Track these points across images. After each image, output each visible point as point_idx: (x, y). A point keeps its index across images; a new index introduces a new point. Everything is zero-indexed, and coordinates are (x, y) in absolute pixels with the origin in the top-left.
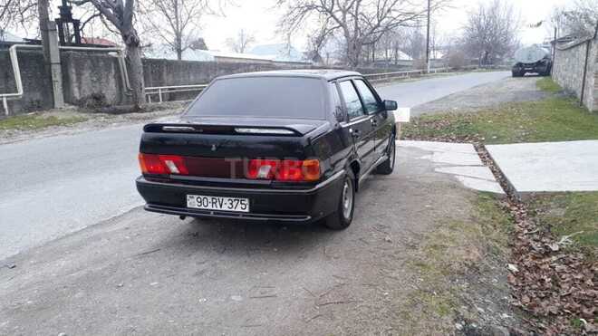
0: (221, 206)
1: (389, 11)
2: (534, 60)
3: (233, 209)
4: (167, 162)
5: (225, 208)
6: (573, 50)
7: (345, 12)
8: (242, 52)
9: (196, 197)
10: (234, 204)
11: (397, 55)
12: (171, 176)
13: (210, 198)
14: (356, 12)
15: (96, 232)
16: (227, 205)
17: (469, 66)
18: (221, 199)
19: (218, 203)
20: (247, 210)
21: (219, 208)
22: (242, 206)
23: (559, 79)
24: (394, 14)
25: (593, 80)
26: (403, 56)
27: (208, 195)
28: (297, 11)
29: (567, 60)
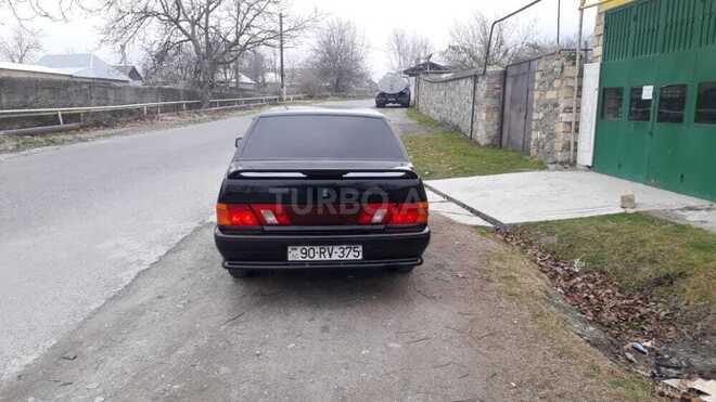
0: (330, 255)
1: (248, 26)
2: (397, 91)
3: (345, 258)
4: (262, 212)
5: (335, 257)
6: (451, 84)
7: (194, 23)
8: (20, 62)
9: (299, 248)
10: (346, 252)
11: (237, 77)
12: (266, 228)
13: (317, 249)
14: (207, 25)
15: (124, 305)
16: (337, 254)
17: (324, 94)
18: (330, 248)
19: (327, 253)
20: (360, 257)
21: (328, 258)
22: (353, 254)
23: (432, 111)
24: (256, 31)
25: (484, 115)
26: (245, 79)
27: (315, 245)
28: (130, 17)
29: (442, 93)
